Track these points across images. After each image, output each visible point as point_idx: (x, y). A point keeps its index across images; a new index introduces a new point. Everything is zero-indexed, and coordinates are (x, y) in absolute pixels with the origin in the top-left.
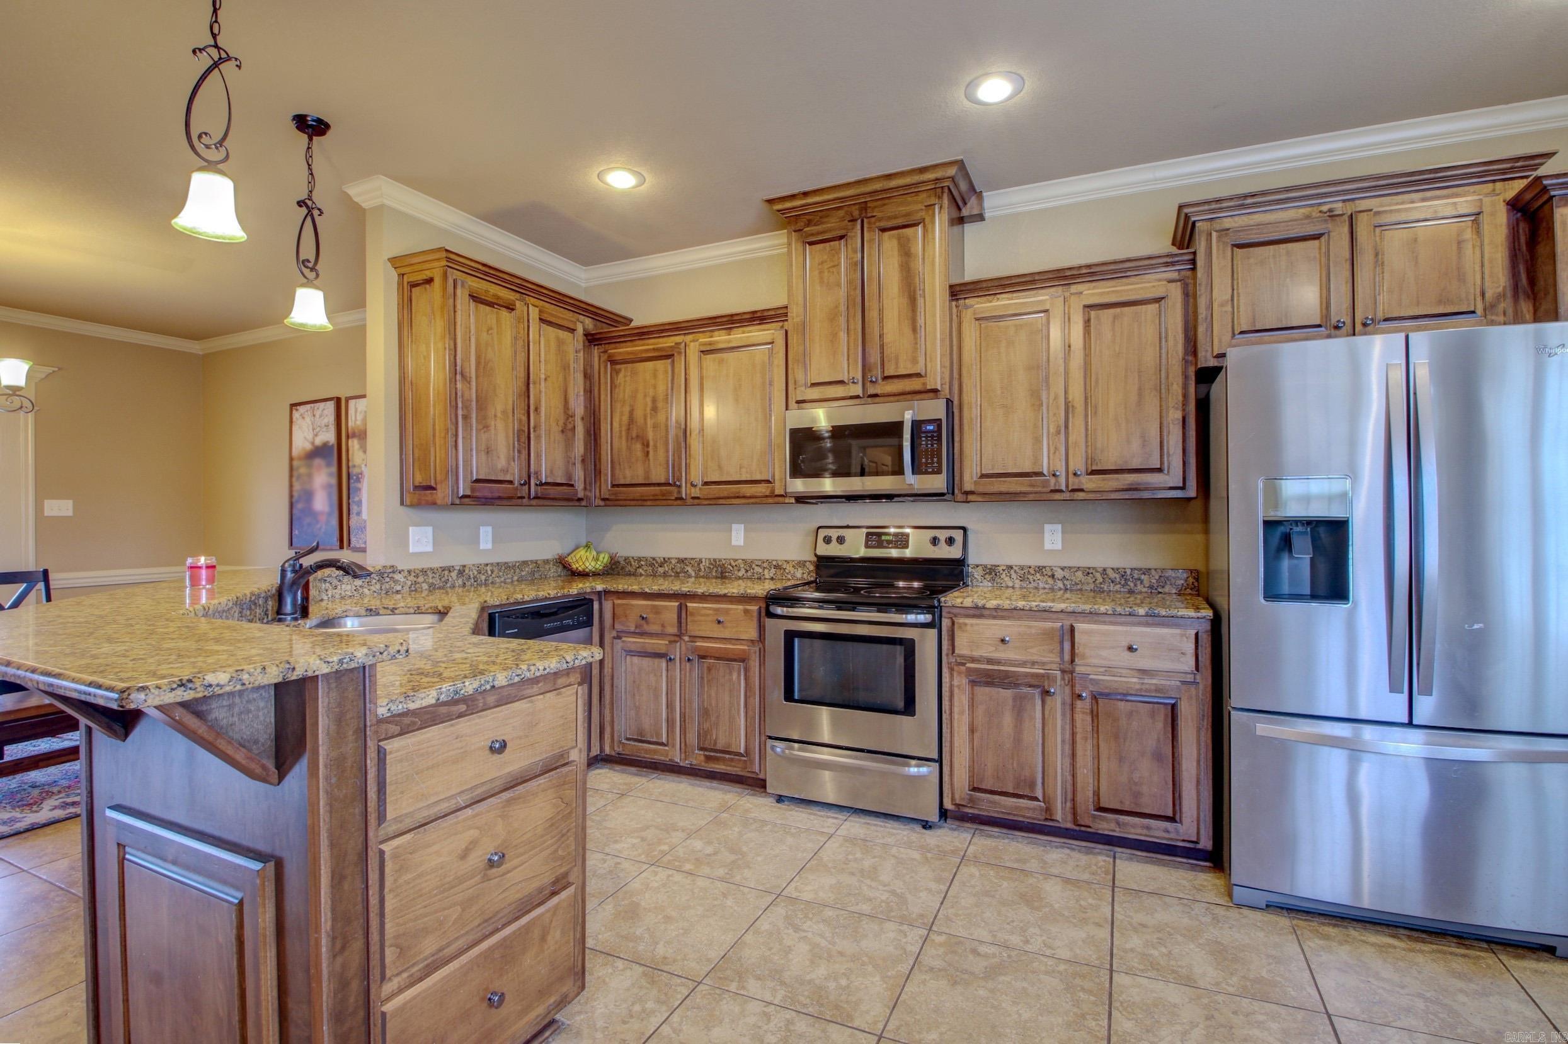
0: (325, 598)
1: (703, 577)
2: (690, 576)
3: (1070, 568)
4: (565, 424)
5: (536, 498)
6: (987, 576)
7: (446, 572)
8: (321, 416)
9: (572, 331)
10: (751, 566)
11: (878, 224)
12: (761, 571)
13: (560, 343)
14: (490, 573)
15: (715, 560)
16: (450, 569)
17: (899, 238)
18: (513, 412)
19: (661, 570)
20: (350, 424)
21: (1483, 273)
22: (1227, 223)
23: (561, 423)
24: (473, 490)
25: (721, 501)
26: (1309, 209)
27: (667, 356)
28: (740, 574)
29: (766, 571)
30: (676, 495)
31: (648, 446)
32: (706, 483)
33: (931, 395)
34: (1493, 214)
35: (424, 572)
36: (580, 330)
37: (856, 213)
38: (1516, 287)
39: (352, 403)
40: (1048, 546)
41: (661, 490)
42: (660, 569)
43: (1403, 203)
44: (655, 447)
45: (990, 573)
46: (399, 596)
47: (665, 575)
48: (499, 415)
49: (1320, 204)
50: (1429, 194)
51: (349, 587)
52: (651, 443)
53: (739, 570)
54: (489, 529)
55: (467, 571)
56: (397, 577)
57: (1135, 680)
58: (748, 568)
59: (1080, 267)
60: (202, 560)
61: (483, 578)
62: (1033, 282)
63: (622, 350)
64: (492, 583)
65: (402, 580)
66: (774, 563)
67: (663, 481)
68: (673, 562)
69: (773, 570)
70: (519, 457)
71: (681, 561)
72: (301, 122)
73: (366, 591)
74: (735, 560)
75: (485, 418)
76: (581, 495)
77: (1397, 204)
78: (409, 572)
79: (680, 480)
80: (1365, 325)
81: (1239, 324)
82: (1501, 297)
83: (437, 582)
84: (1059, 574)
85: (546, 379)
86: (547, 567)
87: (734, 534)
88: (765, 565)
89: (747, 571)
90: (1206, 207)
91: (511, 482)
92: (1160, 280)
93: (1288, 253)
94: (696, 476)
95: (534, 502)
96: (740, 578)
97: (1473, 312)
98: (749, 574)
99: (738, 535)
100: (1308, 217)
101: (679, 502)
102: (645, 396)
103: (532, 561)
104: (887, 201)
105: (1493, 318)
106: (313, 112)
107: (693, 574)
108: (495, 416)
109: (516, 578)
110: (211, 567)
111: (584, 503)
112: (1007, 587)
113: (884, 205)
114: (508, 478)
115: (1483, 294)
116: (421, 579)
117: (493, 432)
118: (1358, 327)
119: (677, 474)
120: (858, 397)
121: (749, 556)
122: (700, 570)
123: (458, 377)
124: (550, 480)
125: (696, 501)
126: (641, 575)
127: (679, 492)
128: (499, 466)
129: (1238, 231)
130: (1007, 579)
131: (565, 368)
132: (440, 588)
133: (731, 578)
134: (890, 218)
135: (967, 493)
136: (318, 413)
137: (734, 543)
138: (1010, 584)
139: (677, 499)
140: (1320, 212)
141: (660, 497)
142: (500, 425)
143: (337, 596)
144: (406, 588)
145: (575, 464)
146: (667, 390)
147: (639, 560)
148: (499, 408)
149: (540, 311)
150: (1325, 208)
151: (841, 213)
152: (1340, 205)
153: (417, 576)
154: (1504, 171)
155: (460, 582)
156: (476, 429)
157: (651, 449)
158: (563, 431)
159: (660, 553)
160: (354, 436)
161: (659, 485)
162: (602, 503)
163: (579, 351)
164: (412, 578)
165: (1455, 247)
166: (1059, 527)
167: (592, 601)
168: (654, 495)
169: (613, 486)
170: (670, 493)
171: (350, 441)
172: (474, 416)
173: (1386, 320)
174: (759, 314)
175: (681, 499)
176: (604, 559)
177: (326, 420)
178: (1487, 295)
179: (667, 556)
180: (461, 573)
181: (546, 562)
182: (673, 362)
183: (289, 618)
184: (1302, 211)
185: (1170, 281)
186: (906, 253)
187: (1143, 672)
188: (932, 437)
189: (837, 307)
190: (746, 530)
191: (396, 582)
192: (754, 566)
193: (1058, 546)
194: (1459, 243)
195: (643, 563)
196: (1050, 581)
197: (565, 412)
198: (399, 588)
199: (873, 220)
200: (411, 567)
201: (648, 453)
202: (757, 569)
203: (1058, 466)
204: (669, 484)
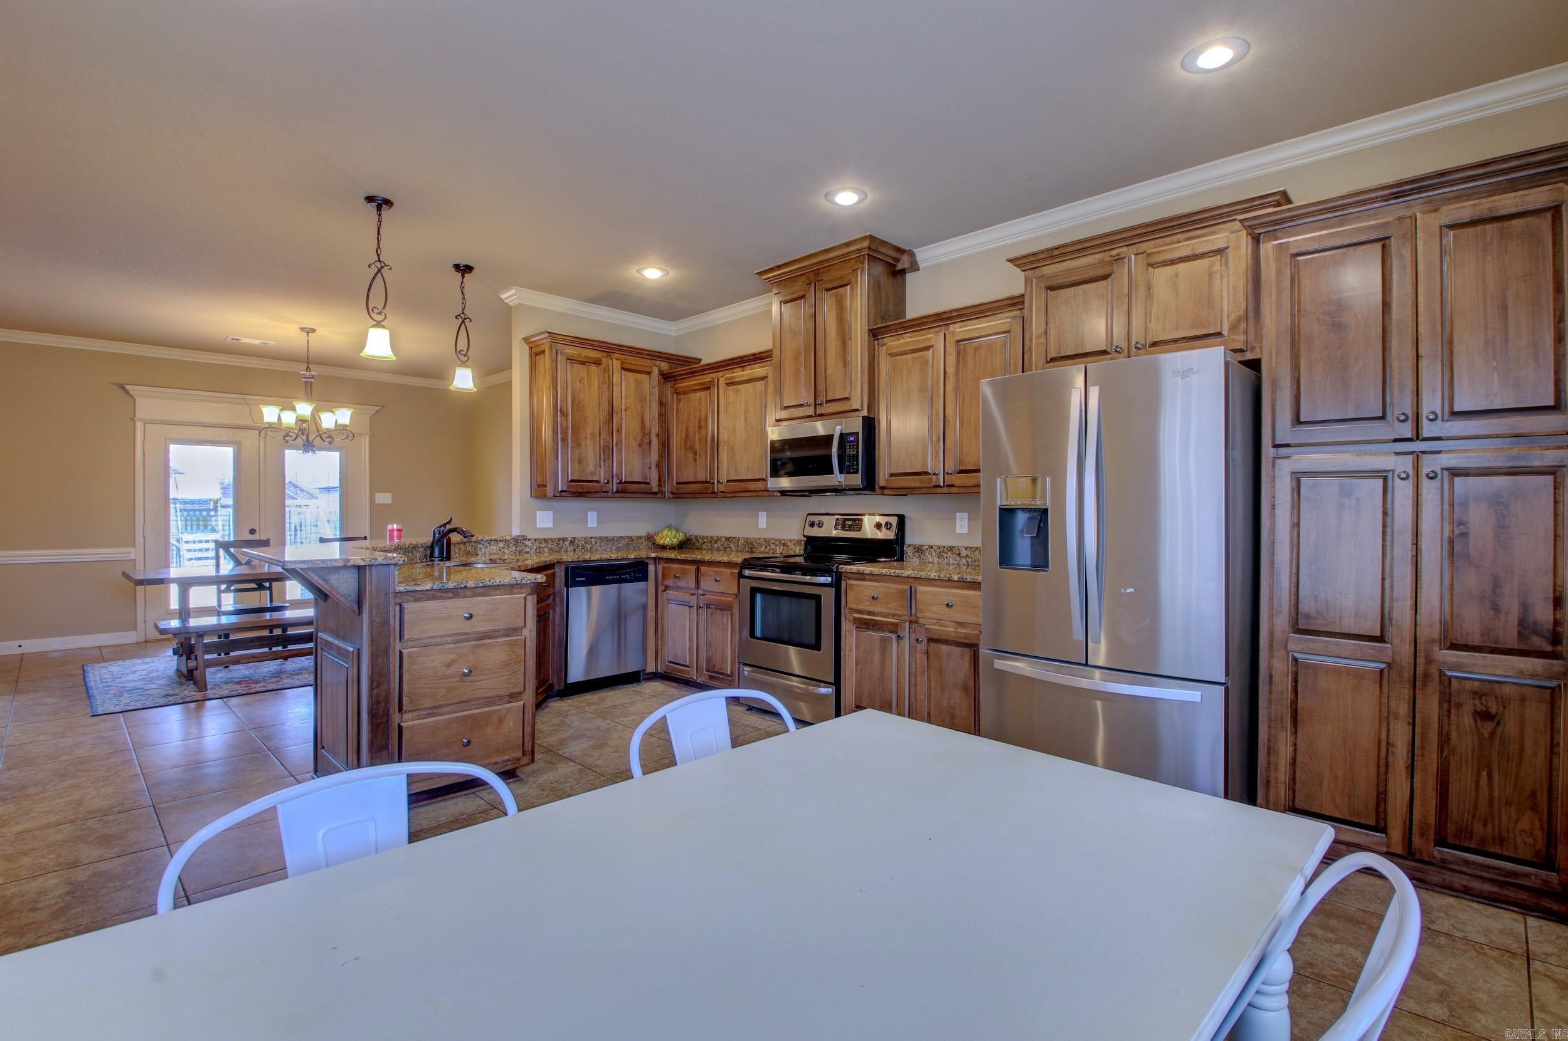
0: (480, 553)
1: (740, 551)
2: (732, 551)
3: (971, 548)
4: (642, 440)
5: (617, 492)
6: (916, 554)
7: (561, 542)
9: (649, 373)
11: (824, 286)
13: (638, 383)
14: (594, 543)
15: (747, 539)
16: (564, 540)
17: (836, 296)
18: (600, 434)
19: (716, 546)
21: (1228, 299)
23: (639, 439)
24: (568, 486)
25: (738, 494)
26: (1102, 254)
27: (707, 388)
28: (762, 550)
29: (778, 547)
30: (711, 490)
31: (696, 454)
32: (728, 481)
33: (852, 414)
34: (1237, 248)
35: (546, 540)
36: (656, 371)
37: (812, 278)
40: (958, 530)
41: (703, 487)
43: (1172, 243)
44: (700, 455)
45: (918, 552)
46: (528, 555)
47: (718, 550)
48: (588, 436)
49: (1110, 250)
50: (1191, 234)
51: (495, 548)
52: (698, 451)
53: (762, 547)
54: (595, 513)
55: (576, 542)
56: (527, 543)
57: (952, 629)
58: (767, 545)
59: (951, 311)
60: (395, 526)
61: (589, 546)
62: (923, 324)
63: (683, 384)
64: (596, 550)
65: (531, 545)
66: (783, 542)
67: (704, 480)
68: (724, 540)
69: (782, 547)
70: (604, 465)
71: (728, 539)
72: (457, 267)
73: (506, 551)
74: (759, 539)
75: (578, 439)
76: (655, 489)
77: (1167, 245)
78: (535, 540)
79: (713, 479)
80: (1137, 349)
81: (1050, 352)
82: (1239, 319)
83: (555, 547)
84: (964, 553)
85: (626, 410)
86: (640, 541)
87: (760, 520)
88: (777, 543)
89: (766, 547)
91: (598, 482)
92: (1008, 318)
93: (1085, 293)
94: (723, 476)
95: (617, 495)
97: (1219, 334)
98: (768, 549)
99: (762, 520)
100: (1101, 261)
101: (713, 495)
102: (694, 418)
103: (628, 537)
104: (830, 268)
105: (1235, 337)
106: (463, 261)
108: (586, 438)
109: (614, 548)
110: (399, 530)
111: (659, 496)
112: (929, 563)
113: (829, 270)
114: (595, 478)
115: (1227, 318)
116: (543, 545)
117: (584, 448)
118: (1133, 350)
119: (712, 474)
120: (811, 416)
121: (767, 536)
122: (738, 546)
123: (559, 413)
124: (628, 480)
125: (724, 495)
127: (713, 488)
128: (589, 471)
129: (1051, 276)
130: (929, 556)
131: (642, 400)
132: (556, 552)
134: (831, 281)
135: (883, 488)
137: (760, 526)
138: (931, 560)
140: (1111, 256)
141: (703, 492)
142: (589, 443)
143: (488, 553)
144: (533, 550)
145: (650, 468)
146: (707, 413)
147: (703, 538)
148: (589, 431)
149: (622, 363)
150: (1113, 253)
151: (804, 278)
152: (1126, 249)
153: (541, 543)
155: (571, 548)
156: (572, 447)
157: (697, 457)
158: (640, 445)
161: (702, 482)
162: (671, 496)
163: (655, 387)
164: (536, 544)
165: (1206, 279)
166: (966, 514)
167: (647, 564)
168: (699, 490)
169: (677, 483)
170: (708, 488)
172: (570, 438)
173: (1153, 343)
174: (758, 356)
175: (713, 492)
176: (681, 536)
178: (1231, 318)
179: (719, 535)
180: (572, 542)
181: (640, 538)
182: (710, 393)
183: (437, 559)
184: (1098, 256)
185: (1013, 318)
186: (841, 308)
187: (960, 624)
188: (854, 445)
189: (799, 349)
190: (768, 517)
191: (526, 546)
192: (770, 543)
193: (965, 531)
194: (1210, 274)
195: (705, 539)
196: (958, 558)
197: (642, 431)
198: (528, 550)
199: (821, 283)
200: (537, 537)
201: (696, 459)
202: (773, 546)
203: (937, 468)
204: (708, 482)
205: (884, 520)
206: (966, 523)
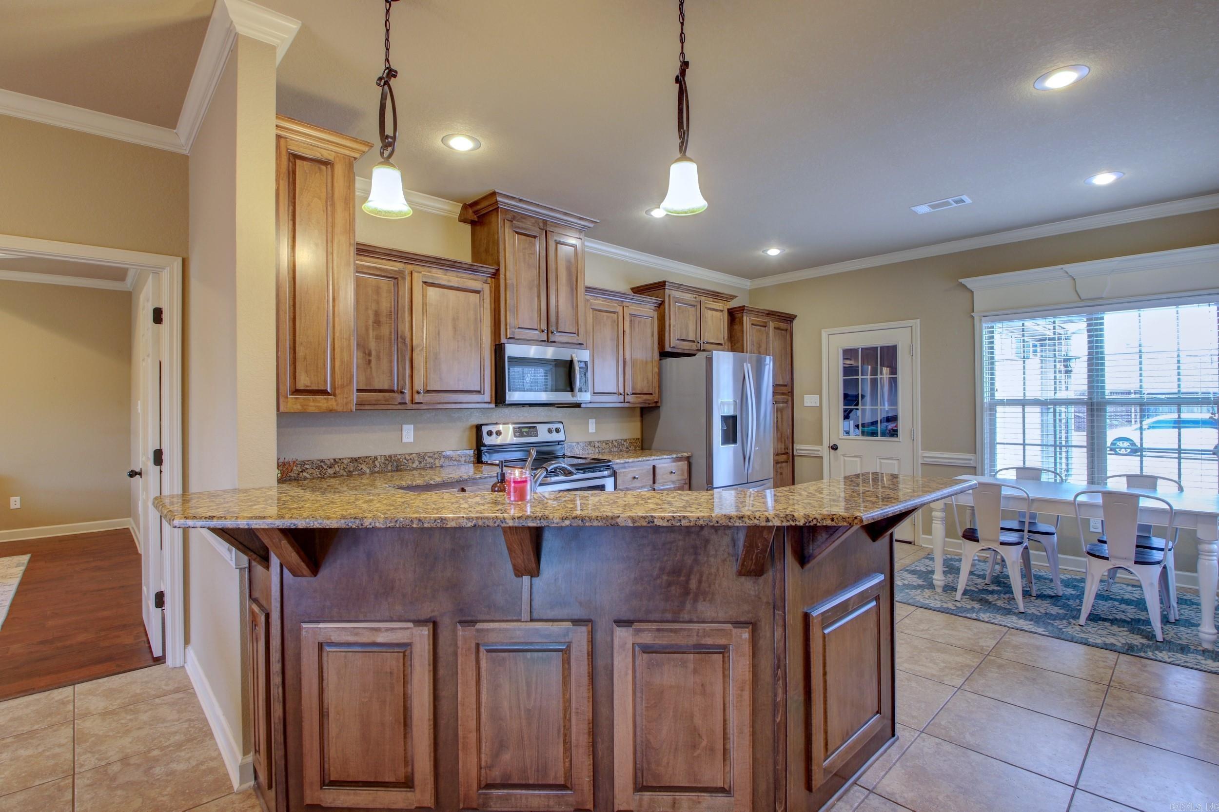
1: (378, 472)
2: (364, 473)
3: (601, 441)
10: (424, 458)
12: (432, 461)
15: (390, 456)
19: (331, 471)
21: (724, 331)
22: (674, 292)
25: (439, 406)
27: (392, 277)
28: (414, 466)
29: (437, 461)
30: (399, 400)
31: (370, 354)
32: (428, 391)
34: (725, 312)
37: (541, 224)
38: (728, 337)
40: (590, 431)
41: (384, 396)
42: (329, 470)
43: (710, 301)
44: (378, 358)
45: (570, 448)
49: (693, 294)
50: (714, 299)
52: (374, 353)
53: (413, 463)
58: (421, 460)
66: (443, 453)
67: (386, 387)
68: (346, 462)
69: (443, 460)
71: (355, 460)
74: (409, 454)
79: (404, 387)
81: (676, 335)
82: (726, 339)
84: (597, 445)
87: (404, 433)
88: (436, 456)
89: (420, 462)
90: (670, 284)
94: (419, 384)
96: (414, 469)
97: (723, 345)
98: (423, 464)
99: (408, 434)
100: (691, 298)
101: (400, 407)
102: (367, 309)
104: (557, 225)
107: (368, 471)
119: (401, 382)
122: (375, 466)
126: (305, 479)
127: (403, 398)
130: (577, 450)
133: (405, 470)
134: (559, 236)
137: (405, 440)
139: (400, 404)
141: (384, 402)
146: (391, 307)
151: (533, 221)
152: (697, 296)
154: (728, 298)
157: (373, 358)
159: (328, 454)
161: (380, 391)
166: (594, 420)
168: (376, 401)
170: (394, 398)
175: (405, 403)
178: (724, 338)
179: (338, 455)
182: (396, 284)
185: (655, 310)
188: (584, 370)
189: (532, 280)
192: (426, 458)
193: (594, 431)
195: (307, 466)
196: (594, 449)
201: (370, 361)
202: (429, 460)
203: (621, 391)
204: (393, 391)
205: (554, 426)
206: (594, 425)
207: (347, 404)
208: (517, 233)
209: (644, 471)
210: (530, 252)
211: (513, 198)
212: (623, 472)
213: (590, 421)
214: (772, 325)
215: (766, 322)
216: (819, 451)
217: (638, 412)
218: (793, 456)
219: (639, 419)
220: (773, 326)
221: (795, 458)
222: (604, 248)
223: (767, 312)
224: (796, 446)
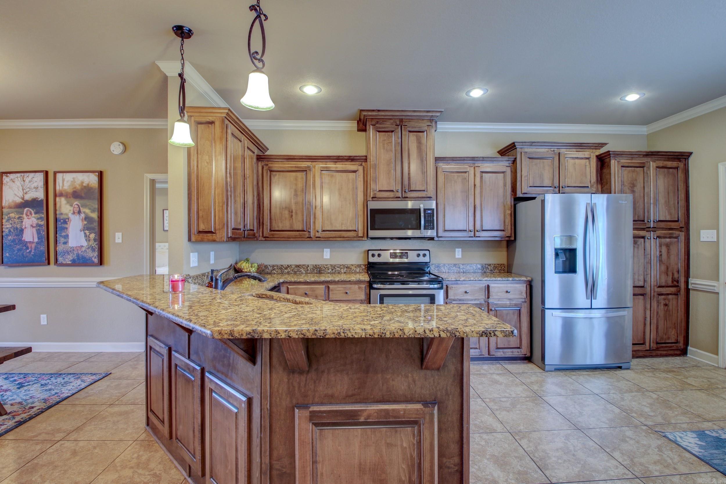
1: (309, 273)
2: (302, 273)
5: (247, 237)
6: (436, 269)
8: (30, 182)
9: (254, 154)
10: (334, 268)
11: (408, 129)
12: (339, 269)
13: (251, 159)
15: (316, 265)
16: (204, 275)
17: (417, 136)
18: (241, 194)
19: (286, 271)
20: (58, 188)
21: (590, 175)
22: (526, 150)
23: (252, 200)
24: (232, 234)
25: (331, 239)
26: (548, 149)
27: (304, 171)
28: (329, 271)
29: (342, 270)
30: (307, 236)
31: (292, 212)
32: (324, 231)
33: (428, 199)
34: (593, 159)
37: (398, 123)
38: (597, 180)
39: (59, 176)
40: (457, 256)
41: (299, 233)
42: (285, 270)
43: (572, 152)
44: (296, 214)
45: (437, 267)
47: (288, 273)
49: (551, 148)
50: (578, 150)
52: (294, 211)
53: (328, 270)
54: (213, 253)
57: (508, 303)
58: (333, 268)
59: (480, 158)
62: (464, 160)
63: (276, 166)
66: (346, 266)
67: (300, 229)
68: (293, 267)
69: (345, 269)
70: (242, 216)
71: (298, 266)
74: (327, 265)
75: (235, 197)
76: (255, 235)
79: (310, 228)
80: (562, 187)
81: (529, 184)
82: (594, 182)
85: (248, 177)
87: (325, 253)
88: (342, 267)
89: (332, 270)
90: (522, 144)
91: (241, 229)
92: (503, 166)
93: (543, 162)
94: (319, 227)
95: (245, 239)
96: (329, 273)
97: (588, 187)
98: (334, 271)
99: (327, 254)
100: (548, 152)
101: (308, 239)
102: (291, 188)
104: (411, 120)
107: (304, 272)
108: (238, 196)
111: (254, 239)
114: (240, 227)
115: (590, 182)
117: (237, 203)
119: (308, 226)
120: (399, 198)
121: (333, 263)
122: (308, 270)
123: (228, 175)
124: (249, 228)
125: (318, 239)
126: (274, 274)
127: (310, 235)
128: (238, 221)
129: (530, 153)
130: (443, 269)
131: (253, 172)
133: (324, 273)
134: (413, 127)
135: (439, 237)
136: (27, 180)
137: (325, 257)
138: (444, 271)
139: (308, 237)
141: (299, 237)
142: (239, 200)
145: (255, 219)
146: (303, 187)
147: (273, 266)
148: (238, 191)
149: (247, 143)
150: (552, 150)
151: (392, 121)
152: (556, 149)
154: (596, 147)
156: (233, 202)
157: (294, 214)
158: (252, 203)
159: (285, 263)
160: (61, 195)
161: (298, 231)
162: (264, 239)
163: (256, 164)
165: (585, 167)
166: (460, 250)
168: (295, 236)
169: (271, 231)
170: (305, 235)
171: (58, 199)
172: (233, 195)
173: (568, 187)
174: (352, 158)
175: (311, 237)
177: (35, 185)
178: (592, 182)
179: (289, 264)
182: (306, 173)
184: (546, 149)
185: (507, 166)
186: (419, 142)
187: (510, 299)
188: (430, 215)
189: (390, 160)
190: (330, 252)
192: (336, 267)
193: (460, 257)
195: (275, 268)
196: (459, 269)
197: (253, 194)
199: (406, 127)
201: (292, 216)
202: (337, 269)
203: (471, 228)
204: (304, 231)
205: (421, 253)
206: (460, 253)
207: (221, 238)
208: (379, 132)
209: (476, 288)
210: (388, 142)
211: (373, 111)
212: (455, 287)
213: (457, 250)
214: (652, 165)
215: (644, 163)
216: (714, 286)
217: (504, 244)
218: (688, 290)
219: (505, 249)
220: (655, 166)
221: (691, 292)
222: (475, 127)
223: (645, 153)
224: (691, 280)
